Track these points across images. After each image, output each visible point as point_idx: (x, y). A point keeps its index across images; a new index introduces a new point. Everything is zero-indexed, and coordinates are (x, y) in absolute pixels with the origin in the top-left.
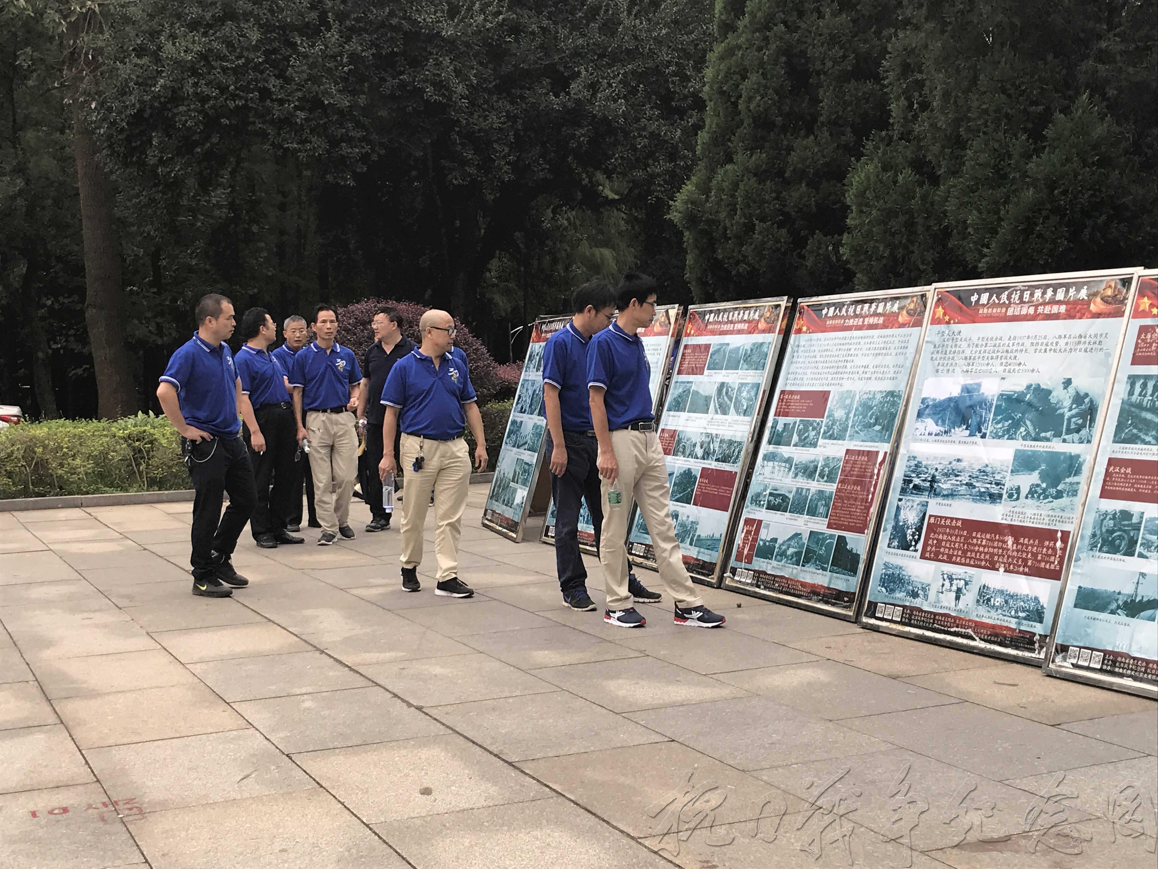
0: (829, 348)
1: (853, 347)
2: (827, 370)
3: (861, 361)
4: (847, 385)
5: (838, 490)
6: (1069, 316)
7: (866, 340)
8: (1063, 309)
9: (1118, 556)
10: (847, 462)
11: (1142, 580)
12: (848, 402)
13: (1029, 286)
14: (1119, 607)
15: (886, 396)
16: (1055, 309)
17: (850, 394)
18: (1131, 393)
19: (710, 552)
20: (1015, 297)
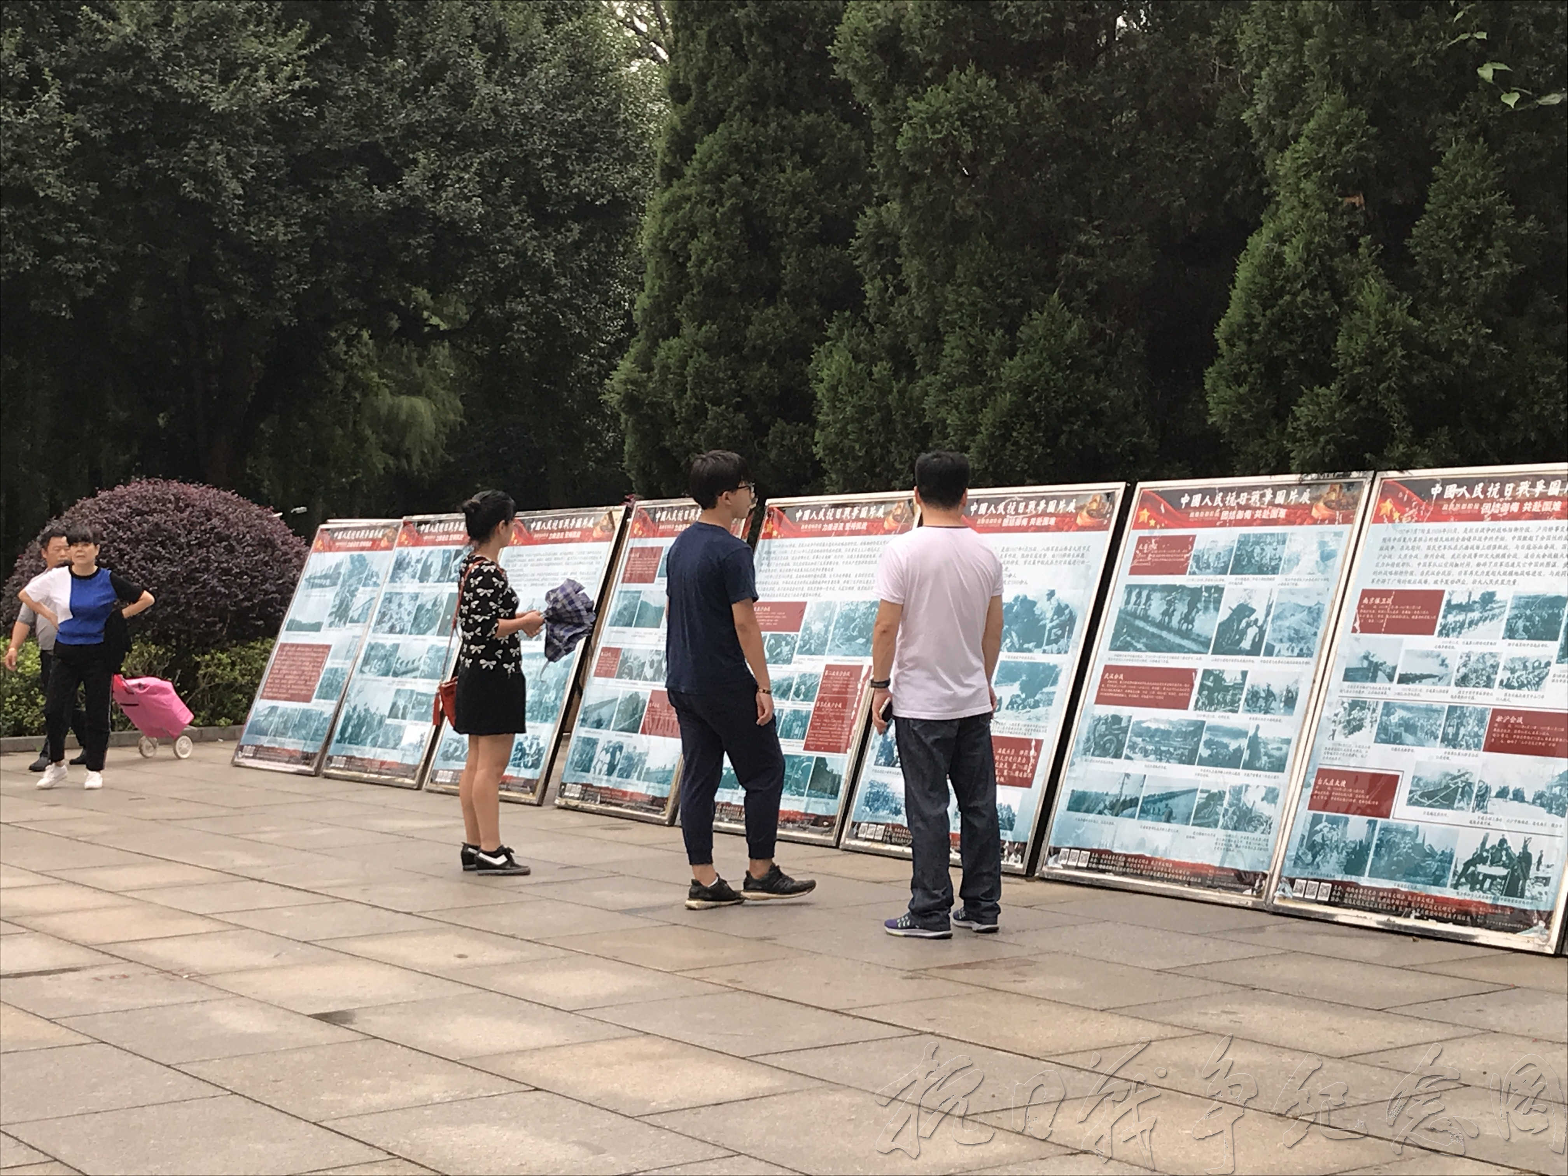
0: (804, 554)
1: (833, 554)
2: (803, 579)
3: (840, 569)
4: (826, 596)
5: (818, 709)
7: (848, 547)
10: (826, 677)
11: (1126, 780)
12: (827, 614)
14: (1105, 808)
15: (871, 607)
17: (829, 606)
19: (661, 785)
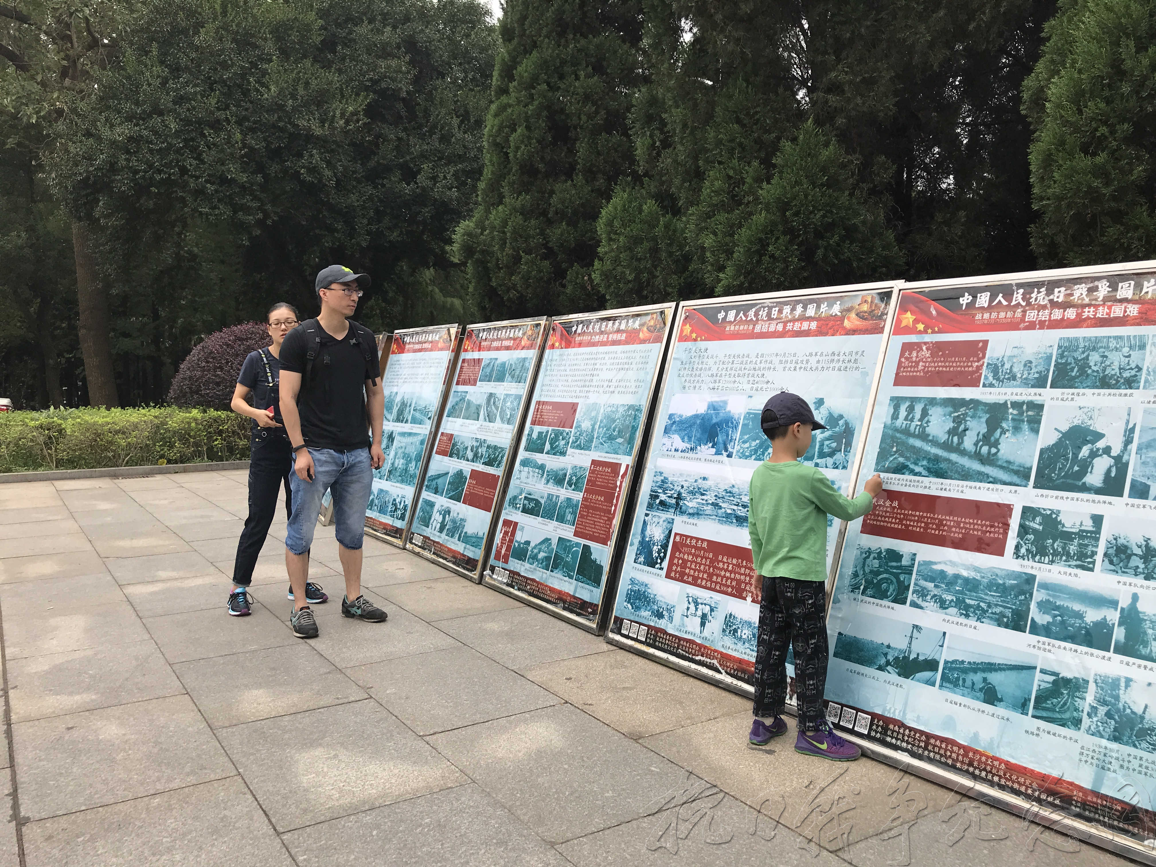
2: (576, 383)
4: (593, 398)
5: (585, 499)
6: (820, 332)
8: (814, 325)
9: (885, 602)
10: (592, 472)
11: (916, 634)
12: (593, 414)
13: (777, 302)
14: (888, 663)
15: (628, 409)
16: (805, 326)
17: (595, 406)
18: (895, 416)
19: (473, 549)
20: (763, 314)
